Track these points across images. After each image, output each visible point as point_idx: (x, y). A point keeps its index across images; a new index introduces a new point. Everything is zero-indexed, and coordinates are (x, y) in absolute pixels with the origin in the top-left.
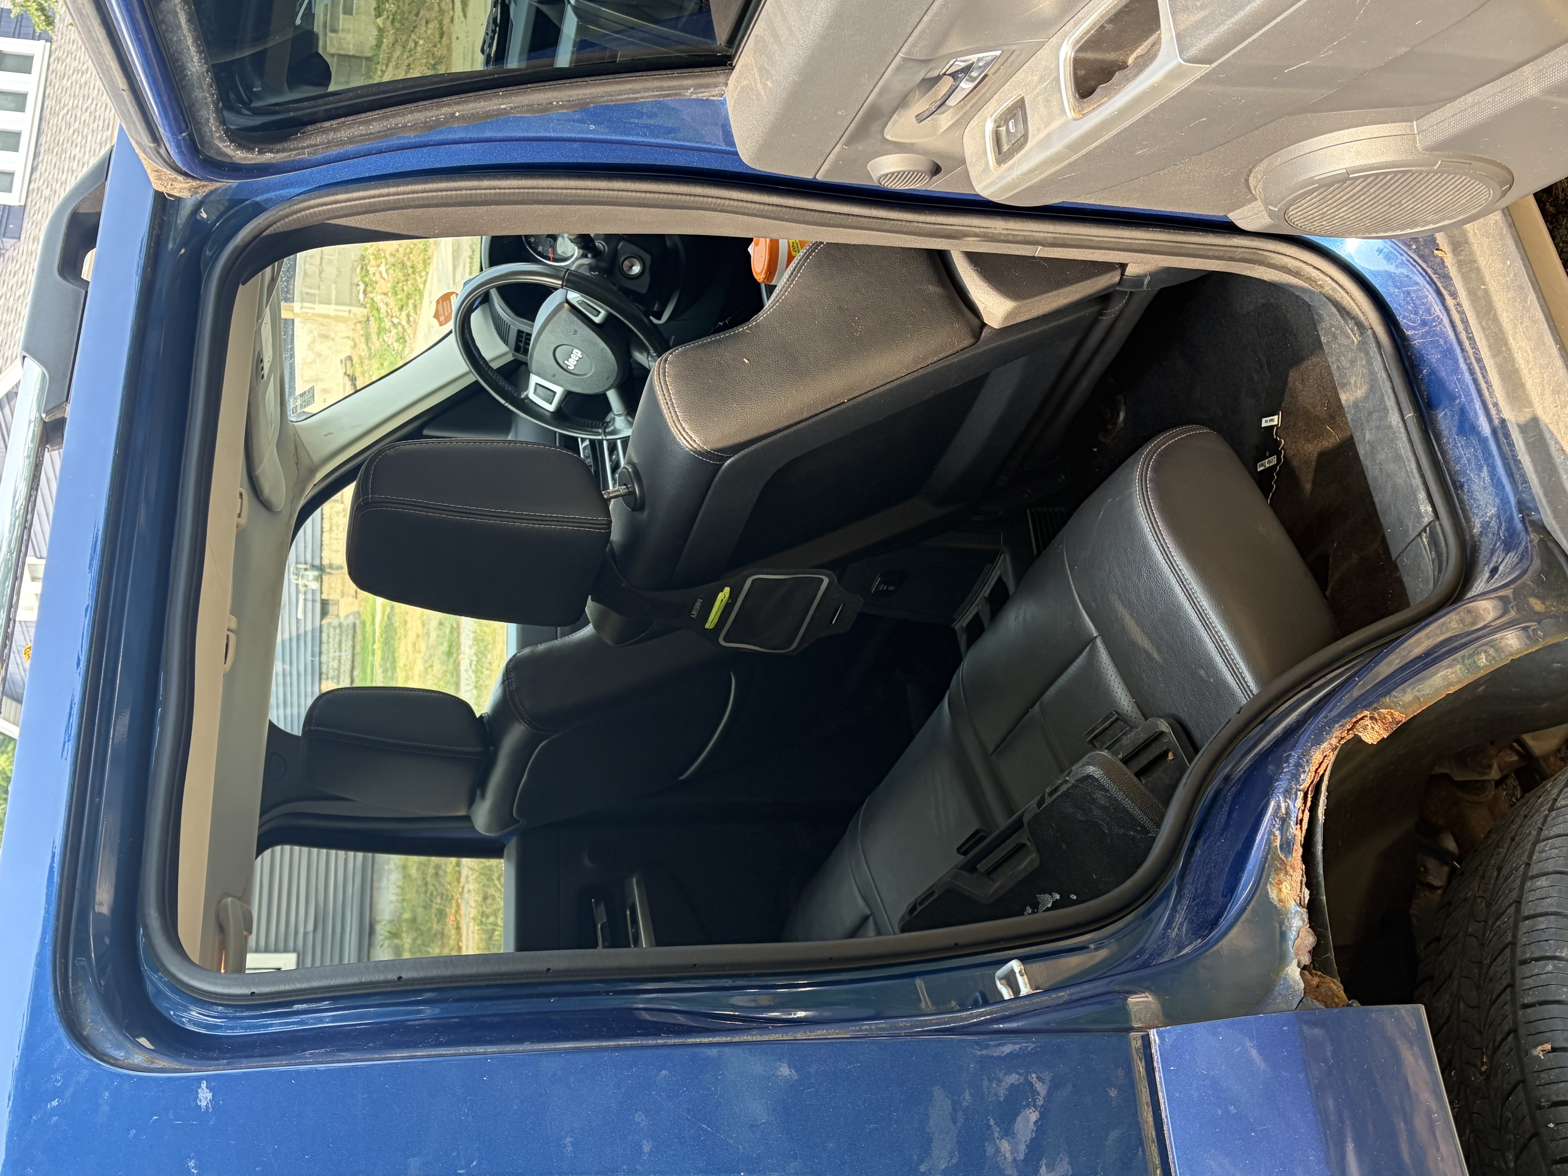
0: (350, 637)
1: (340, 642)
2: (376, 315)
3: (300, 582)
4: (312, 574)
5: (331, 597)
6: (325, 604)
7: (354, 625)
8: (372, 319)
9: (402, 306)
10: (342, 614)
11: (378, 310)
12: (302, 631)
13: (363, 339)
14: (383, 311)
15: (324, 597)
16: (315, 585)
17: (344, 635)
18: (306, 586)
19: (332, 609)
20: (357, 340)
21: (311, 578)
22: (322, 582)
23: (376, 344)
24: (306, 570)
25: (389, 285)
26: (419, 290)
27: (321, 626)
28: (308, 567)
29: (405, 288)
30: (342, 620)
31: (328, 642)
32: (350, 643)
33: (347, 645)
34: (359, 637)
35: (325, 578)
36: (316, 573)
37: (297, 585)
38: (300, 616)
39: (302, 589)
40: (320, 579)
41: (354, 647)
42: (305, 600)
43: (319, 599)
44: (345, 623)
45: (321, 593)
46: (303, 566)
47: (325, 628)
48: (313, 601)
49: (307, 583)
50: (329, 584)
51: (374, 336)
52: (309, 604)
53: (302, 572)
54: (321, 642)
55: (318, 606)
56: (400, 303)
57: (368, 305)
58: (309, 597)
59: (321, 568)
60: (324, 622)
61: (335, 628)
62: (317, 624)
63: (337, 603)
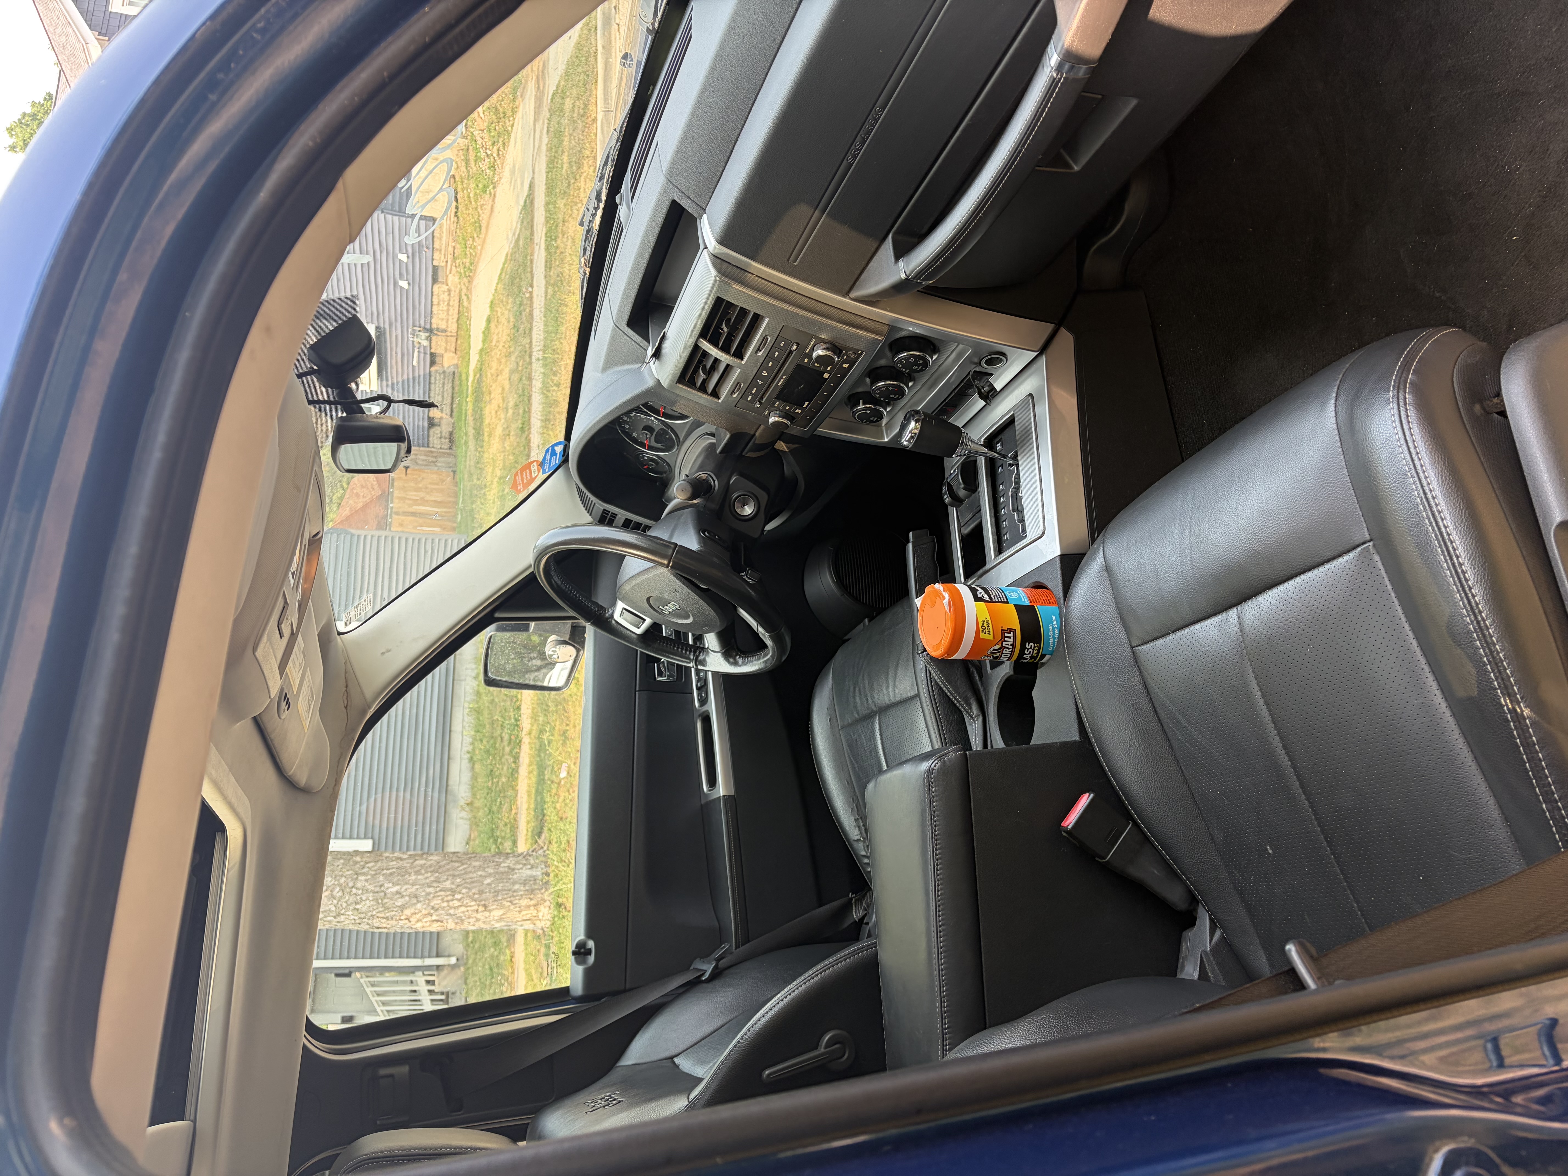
0: (450, 380)
1: (444, 384)
2: (474, 145)
3: (415, 339)
4: (424, 335)
5: (438, 352)
6: (433, 355)
7: (454, 373)
8: (471, 148)
9: (494, 143)
10: (446, 365)
11: (476, 141)
12: (417, 375)
13: (463, 164)
14: (479, 142)
15: (433, 351)
16: (425, 343)
17: (446, 379)
18: (419, 343)
19: (438, 359)
20: (459, 163)
21: (423, 337)
22: (431, 340)
23: (473, 169)
24: (420, 331)
25: (485, 124)
26: (507, 131)
27: (430, 372)
28: (421, 329)
29: (497, 128)
30: (445, 369)
31: (435, 383)
32: (450, 385)
33: (448, 387)
34: (457, 382)
35: (434, 338)
36: (427, 334)
37: (413, 342)
38: (415, 363)
39: (417, 345)
40: (429, 339)
41: (453, 388)
42: (419, 352)
43: (429, 353)
44: (448, 371)
45: (431, 348)
46: (419, 329)
47: (432, 374)
48: (425, 353)
49: (420, 341)
50: (437, 342)
51: (472, 163)
52: (422, 355)
53: (417, 333)
54: (430, 383)
55: (428, 357)
56: (493, 140)
57: (469, 137)
58: (422, 350)
59: (431, 331)
60: (433, 369)
61: (440, 374)
62: (428, 371)
63: (442, 356)
